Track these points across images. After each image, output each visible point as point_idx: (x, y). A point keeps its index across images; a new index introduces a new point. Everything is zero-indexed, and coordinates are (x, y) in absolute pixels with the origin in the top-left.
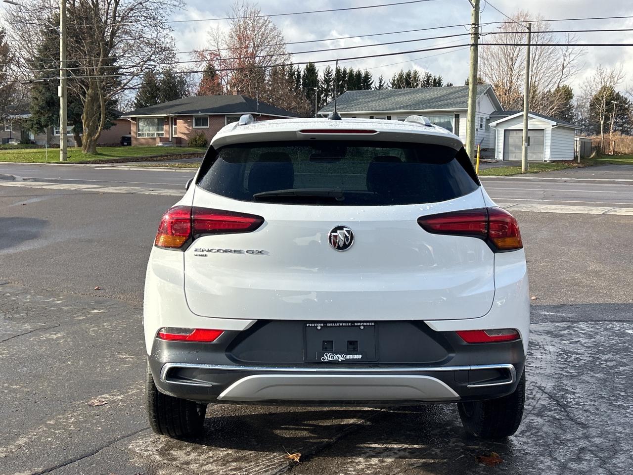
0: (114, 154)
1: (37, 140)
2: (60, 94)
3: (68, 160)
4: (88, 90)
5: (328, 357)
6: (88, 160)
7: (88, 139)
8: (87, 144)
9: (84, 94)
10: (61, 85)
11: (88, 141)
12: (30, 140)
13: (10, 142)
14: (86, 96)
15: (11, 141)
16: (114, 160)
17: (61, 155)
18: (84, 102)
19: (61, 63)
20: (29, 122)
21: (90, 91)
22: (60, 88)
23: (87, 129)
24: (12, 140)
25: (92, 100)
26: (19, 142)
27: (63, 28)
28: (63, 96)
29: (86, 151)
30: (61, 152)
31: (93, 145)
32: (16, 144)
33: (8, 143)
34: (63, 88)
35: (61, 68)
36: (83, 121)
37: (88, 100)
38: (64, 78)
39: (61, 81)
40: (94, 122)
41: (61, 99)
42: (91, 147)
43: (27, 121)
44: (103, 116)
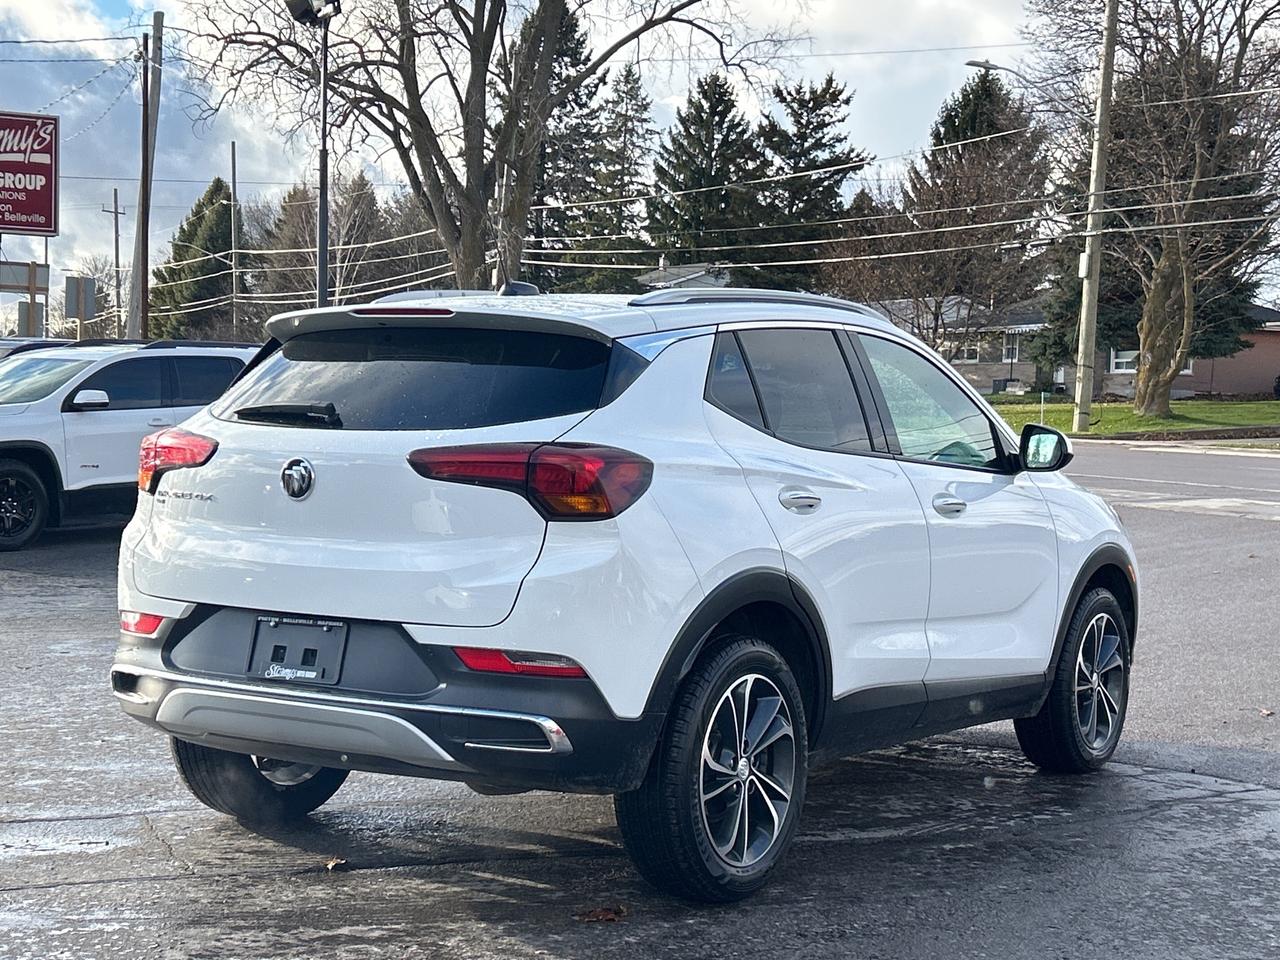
0: (1216, 417)
1: (1069, 385)
2: (1082, 272)
3: (1092, 431)
4: (1158, 260)
5: (275, 671)
6: (1140, 430)
7: (1149, 381)
8: (1146, 392)
9: (1148, 268)
10: (1088, 250)
11: (1150, 384)
12: (1053, 384)
13: (1009, 389)
14: (1154, 274)
15: (1012, 386)
16: (1208, 432)
17: (1076, 418)
18: (1149, 289)
19: (1092, 198)
20: (1038, 342)
21: (1163, 262)
22: (1084, 258)
23: (1148, 355)
24: (1015, 383)
25: (1165, 285)
26: (1029, 389)
27: (1101, 115)
28: (1089, 276)
29: (1142, 409)
30: (1077, 411)
31: (1161, 395)
32: (1022, 393)
33: (1005, 390)
34: (1091, 257)
35: (1090, 209)
36: (1142, 337)
37: (1156, 285)
38: (1094, 233)
39: (1088, 241)
40: (1167, 337)
41: (1085, 282)
42: (1156, 400)
43: (1033, 337)
44: (1189, 323)
